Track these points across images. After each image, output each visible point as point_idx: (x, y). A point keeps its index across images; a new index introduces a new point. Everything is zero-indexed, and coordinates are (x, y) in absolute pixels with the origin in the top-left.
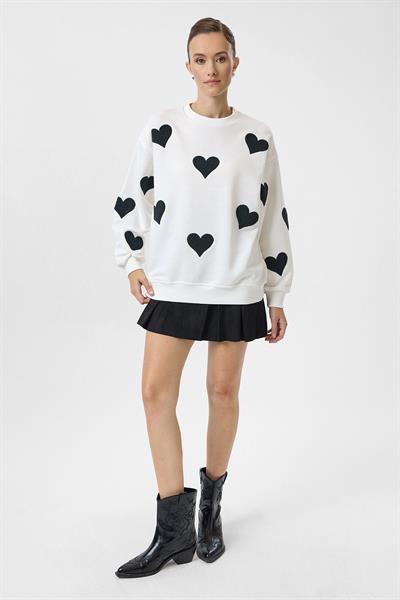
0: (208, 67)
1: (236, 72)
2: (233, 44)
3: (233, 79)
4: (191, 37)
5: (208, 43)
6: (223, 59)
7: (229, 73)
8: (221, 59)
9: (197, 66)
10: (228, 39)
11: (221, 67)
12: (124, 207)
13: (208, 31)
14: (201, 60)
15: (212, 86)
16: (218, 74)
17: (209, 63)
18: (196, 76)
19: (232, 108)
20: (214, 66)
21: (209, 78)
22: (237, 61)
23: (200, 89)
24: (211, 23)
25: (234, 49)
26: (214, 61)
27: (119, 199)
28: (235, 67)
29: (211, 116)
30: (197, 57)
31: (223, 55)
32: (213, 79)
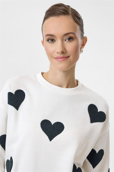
0: (57, 47)
1: (85, 49)
3: (81, 55)
6: (71, 39)
10: (76, 22)
11: (70, 46)
14: (52, 40)
16: (66, 52)
17: (58, 43)
19: (77, 81)
20: (63, 46)
21: (58, 55)
22: (85, 40)
25: (82, 30)
28: (83, 45)
29: (61, 86)
30: (48, 37)
31: (71, 35)
32: (62, 56)
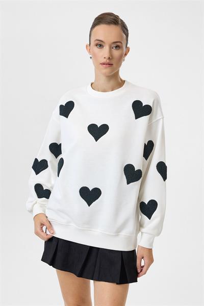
0: (105, 52)
1: (126, 58)
2: (127, 36)
4: (94, 25)
5: (106, 33)
6: (118, 47)
7: (121, 58)
8: (116, 47)
9: (96, 50)
10: (124, 32)
11: (116, 53)
13: (109, 23)
14: (100, 45)
15: (106, 68)
16: (113, 58)
17: (106, 49)
18: (94, 57)
21: (105, 61)
22: (128, 50)
23: (97, 68)
24: (112, 17)
26: (111, 48)
28: (126, 55)
29: (104, 91)
30: (97, 42)
31: (119, 44)
32: (108, 61)
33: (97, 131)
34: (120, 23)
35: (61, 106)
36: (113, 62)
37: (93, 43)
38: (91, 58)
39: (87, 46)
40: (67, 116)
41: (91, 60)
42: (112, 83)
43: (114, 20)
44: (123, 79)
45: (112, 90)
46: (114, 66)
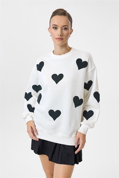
0: (58, 32)
1: (71, 35)
2: (71, 22)
5: (60, 20)
6: (66, 29)
7: (68, 35)
8: (65, 29)
9: (53, 30)
10: (69, 20)
11: (65, 32)
12: (28, 96)
13: (61, 15)
14: (55, 28)
15: (59, 41)
16: (63, 35)
17: (59, 30)
18: (52, 35)
20: (61, 32)
21: (58, 37)
22: (72, 31)
24: (63, 11)
25: (71, 25)
26: (62, 29)
27: (26, 93)
28: (71, 33)
30: (54, 26)
31: (66, 27)
32: (60, 37)
33: (57, 78)
34: (67, 14)
35: (37, 65)
36: (63, 37)
37: (51, 27)
38: (51, 35)
39: (48, 29)
40: (40, 70)
41: (51, 37)
42: (64, 49)
43: (64, 13)
44: (71, 47)
45: (64, 54)
46: (64, 39)
